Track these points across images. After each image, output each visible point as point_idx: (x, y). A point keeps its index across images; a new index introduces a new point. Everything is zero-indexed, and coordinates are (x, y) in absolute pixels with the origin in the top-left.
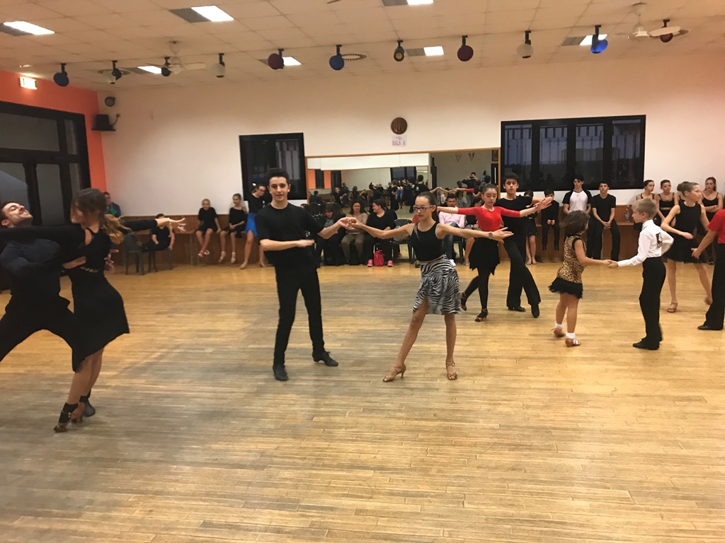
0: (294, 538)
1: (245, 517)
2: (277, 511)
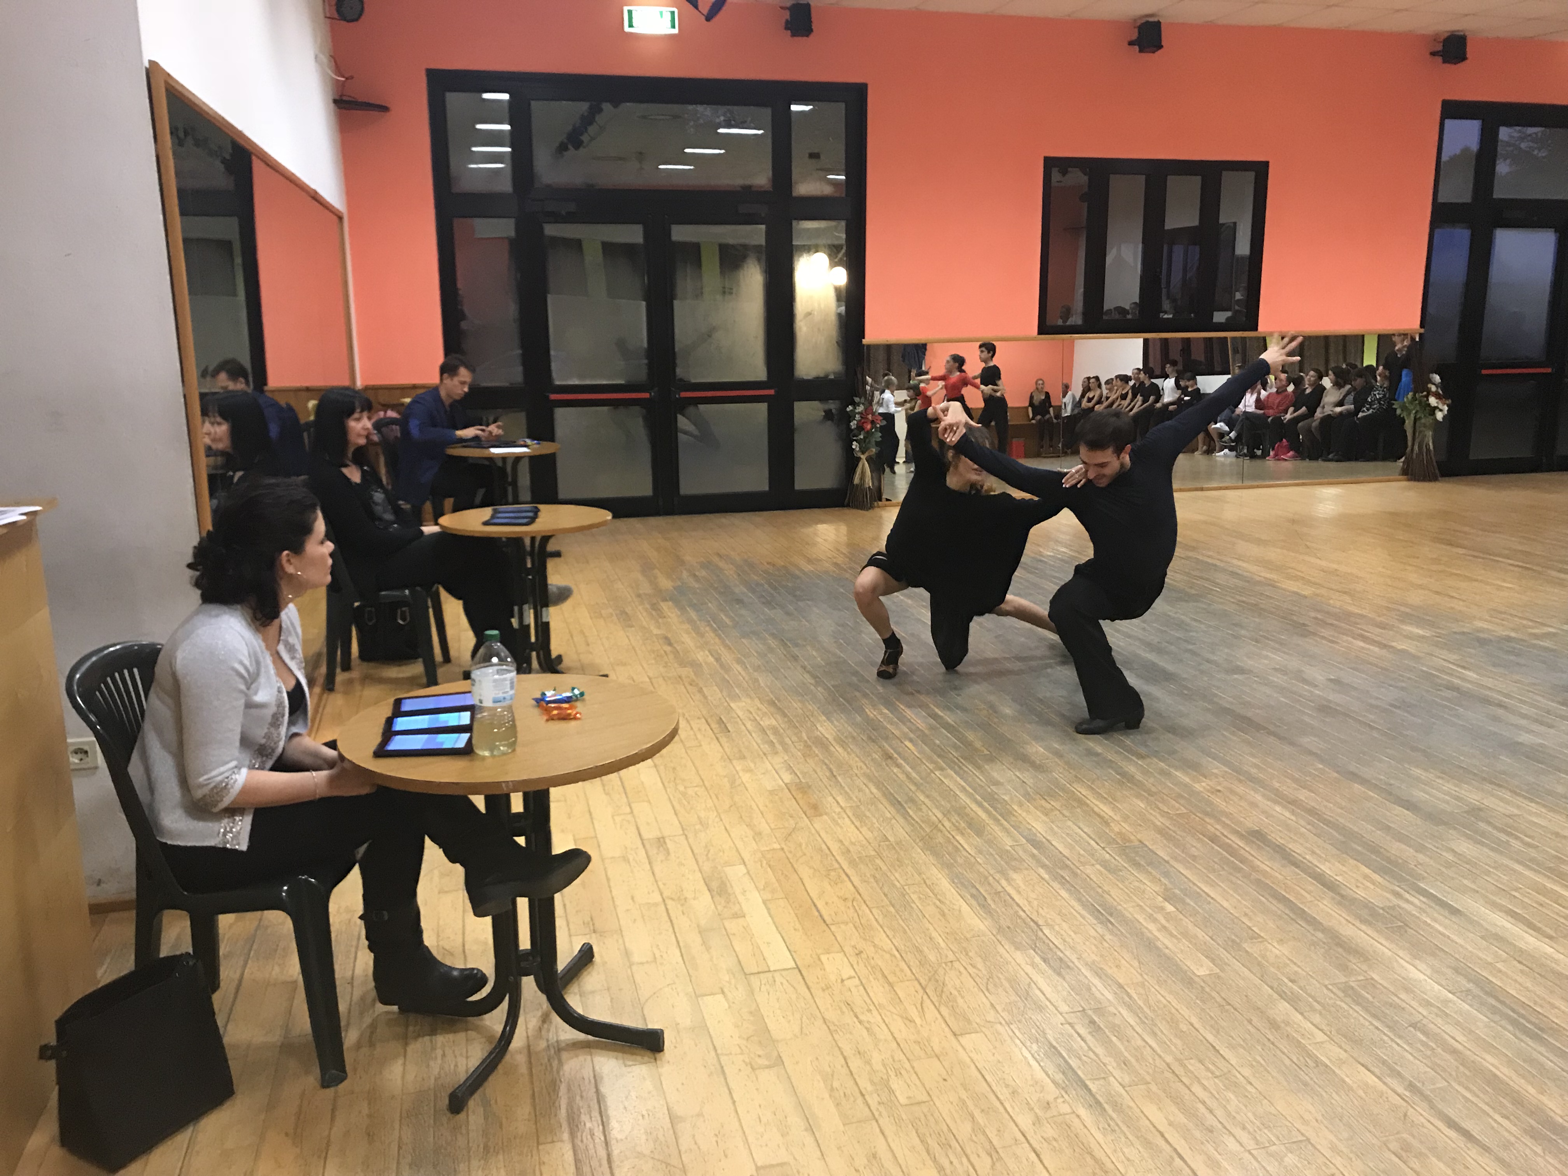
0: (1340, 904)
1: (1313, 852)
2: (1367, 871)
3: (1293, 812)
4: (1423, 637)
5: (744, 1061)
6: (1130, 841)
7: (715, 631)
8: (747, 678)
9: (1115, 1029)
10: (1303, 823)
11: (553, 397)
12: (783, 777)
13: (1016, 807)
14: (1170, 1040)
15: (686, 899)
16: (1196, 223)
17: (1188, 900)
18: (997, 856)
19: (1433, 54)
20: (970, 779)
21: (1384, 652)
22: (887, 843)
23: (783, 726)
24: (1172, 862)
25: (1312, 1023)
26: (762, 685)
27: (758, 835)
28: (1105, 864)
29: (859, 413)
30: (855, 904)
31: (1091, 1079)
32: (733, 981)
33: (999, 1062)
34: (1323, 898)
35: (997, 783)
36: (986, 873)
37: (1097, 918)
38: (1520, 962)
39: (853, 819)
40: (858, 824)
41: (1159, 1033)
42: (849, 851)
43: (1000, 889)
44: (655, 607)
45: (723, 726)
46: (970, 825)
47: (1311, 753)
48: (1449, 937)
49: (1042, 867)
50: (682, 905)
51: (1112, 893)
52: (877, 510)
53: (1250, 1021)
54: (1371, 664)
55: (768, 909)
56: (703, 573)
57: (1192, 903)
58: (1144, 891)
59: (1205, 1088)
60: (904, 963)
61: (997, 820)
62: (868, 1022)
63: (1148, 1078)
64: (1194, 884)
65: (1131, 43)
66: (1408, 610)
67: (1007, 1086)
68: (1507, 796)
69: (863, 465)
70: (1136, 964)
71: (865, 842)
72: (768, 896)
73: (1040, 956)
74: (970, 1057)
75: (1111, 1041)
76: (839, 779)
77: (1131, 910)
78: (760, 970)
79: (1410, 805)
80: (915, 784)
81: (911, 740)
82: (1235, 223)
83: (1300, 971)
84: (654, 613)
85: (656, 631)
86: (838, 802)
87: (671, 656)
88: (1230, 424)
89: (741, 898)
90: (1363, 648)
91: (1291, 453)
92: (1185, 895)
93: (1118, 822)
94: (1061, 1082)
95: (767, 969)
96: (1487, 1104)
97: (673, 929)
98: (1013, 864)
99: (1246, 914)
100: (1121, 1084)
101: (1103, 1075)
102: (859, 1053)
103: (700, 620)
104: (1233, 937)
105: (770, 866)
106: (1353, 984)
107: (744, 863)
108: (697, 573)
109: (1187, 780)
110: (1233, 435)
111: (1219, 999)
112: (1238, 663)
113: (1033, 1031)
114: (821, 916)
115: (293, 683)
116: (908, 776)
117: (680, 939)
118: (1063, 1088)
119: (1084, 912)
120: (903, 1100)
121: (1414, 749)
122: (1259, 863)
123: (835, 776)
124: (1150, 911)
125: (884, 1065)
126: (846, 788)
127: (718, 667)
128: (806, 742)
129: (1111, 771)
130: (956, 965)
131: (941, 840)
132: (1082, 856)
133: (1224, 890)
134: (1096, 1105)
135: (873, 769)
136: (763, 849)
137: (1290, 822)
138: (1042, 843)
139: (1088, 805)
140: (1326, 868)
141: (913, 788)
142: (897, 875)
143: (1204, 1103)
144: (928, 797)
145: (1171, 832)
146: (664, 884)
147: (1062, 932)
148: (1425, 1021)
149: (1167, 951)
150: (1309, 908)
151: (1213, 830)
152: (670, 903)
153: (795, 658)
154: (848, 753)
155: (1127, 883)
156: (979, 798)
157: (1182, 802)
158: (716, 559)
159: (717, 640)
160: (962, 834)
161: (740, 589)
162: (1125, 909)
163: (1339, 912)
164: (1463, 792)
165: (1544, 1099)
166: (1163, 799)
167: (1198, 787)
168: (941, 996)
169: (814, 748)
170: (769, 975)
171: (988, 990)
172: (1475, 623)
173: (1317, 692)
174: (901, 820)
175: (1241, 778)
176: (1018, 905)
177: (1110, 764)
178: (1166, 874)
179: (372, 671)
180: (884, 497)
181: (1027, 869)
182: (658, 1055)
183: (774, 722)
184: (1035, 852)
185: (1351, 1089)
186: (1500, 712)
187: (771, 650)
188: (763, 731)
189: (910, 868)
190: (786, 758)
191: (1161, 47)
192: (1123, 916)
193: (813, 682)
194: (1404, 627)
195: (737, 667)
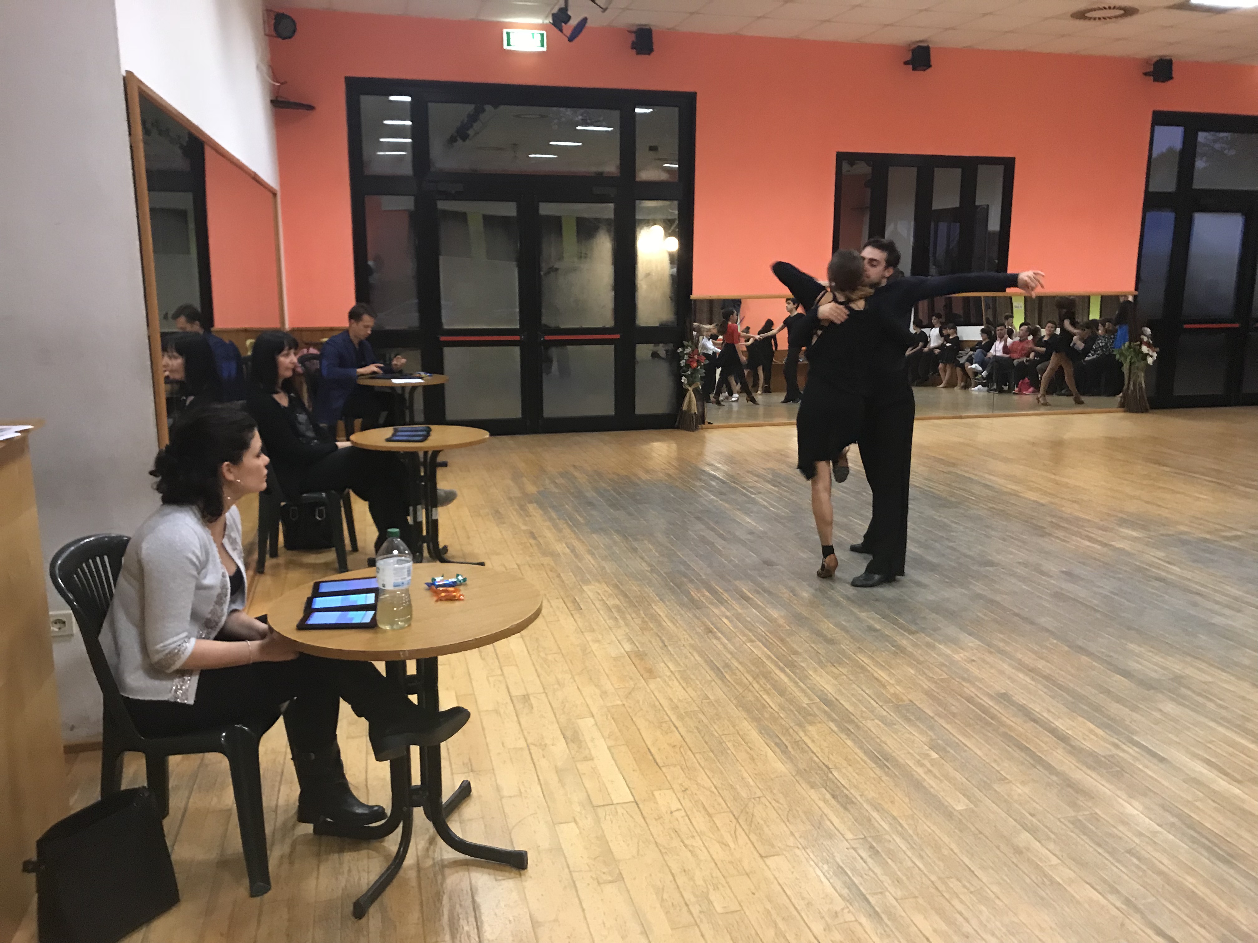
3: (1033, 679)
4: (1136, 538)
5: (592, 877)
6: (902, 700)
7: (571, 528)
8: (596, 566)
9: (890, 852)
10: (1040, 686)
11: (443, 338)
12: (625, 647)
13: (811, 672)
14: (934, 862)
15: (546, 745)
16: (957, 205)
17: (948, 749)
18: (796, 712)
19: (1146, 74)
20: (775, 650)
21: (1105, 550)
22: (708, 701)
23: (625, 605)
24: (936, 718)
25: (1047, 849)
26: (608, 571)
27: (604, 694)
28: (883, 719)
29: (686, 354)
30: (682, 750)
31: (870, 894)
32: (583, 812)
33: (797, 879)
34: (1057, 748)
35: (796, 653)
36: (787, 725)
37: (876, 763)
38: (1214, 801)
39: (682, 682)
40: (684, 685)
41: (926, 857)
42: (677, 707)
43: (798, 738)
44: (522, 507)
45: (576, 604)
46: (774, 687)
47: (1047, 630)
48: (1156, 780)
49: (832, 721)
50: (543, 750)
51: (888, 742)
52: (700, 430)
53: (998, 848)
54: (1095, 559)
55: (612, 754)
56: (560, 481)
57: (952, 751)
58: (913, 742)
59: (962, 902)
60: (720, 798)
61: (796, 683)
62: (693, 846)
63: (917, 894)
64: (954, 736)
65: (906, 63)
66: (1124, 516)
67: (803, 899)
68: (1203, 666)
69: (690, 395)
70: (907, 800)
71: (690, 700)
72: (611, 743)
73: (830, 793)
74: (774, 875)
75: (887, 863)
76: (670, 648)
77: (903, 756)
78: (605, 803)
79: (1127, 674)
80: (731, 653)
81: (727, 617)
82: (988, 206)
83: (1037, 806)
84: (522, 512)
85: (524, 528)
86: (669, 668)
87: (535, 548)
88: (983, 364)
89: (590, 744)
90: (1088, 546)
91: (1031, 389)
92: (947, 744)
93: (893, 685)
94: (846, 895)
95: (610, 802)
96: (1188, 916)
97: (536, 770)
98: (809, 718)
99: (995, 761)
100: (895, 898)
101: (880, 890)
102: (684, 871)
103: (559, 519)
104: (985, 779)
105: (613, 718)
106: (1080, 818)
107: (593, 716)
108: (557, 481)
109: (949, 652)
110: (984, 374)
111: (973, 829)
112: (990, 558)
113: (825, 854)
114: (654, 759)
115: (234, 569)
116: (725, 647)
117: (540, 777)
118: (848, 901)
119: (865, 758)
120: (719, 909)
121: (1129, 628)
122: (1005, 719)
123: (666, 646)
124: (918, 757)
125: (705, 881)
126: (675, 656)
127: (573, 556)
128: (643, 618)
129: (887, 644)
130: (763, 800)
131: (751, 698)
132: (864, 712)
133: (977, 740)
134: (875, 915)
135: (697, 641)
136: (609, 704)
137: (1030, 686)
138: (832, 701)
139: (869, 671)
140: (1058, 724)
141: (729, 656)
142: (715, 727)
143: (961, 914)
144: (740, 663)
145: (935, 694)
146: (529, 733)
147: (848, 774)
148: (1138, 849)
149: (932, 790)
150: (1045, 756)
151: (968, 692)
152: (532, 747)
153: (635, 550)
154: (677, 627)
155: (899, 734)
156: (781, 665)
157: (944, 669)
158: (572, 470)
159: (573, 535)
160: (768, 694)
161: (590, 494)
162: (898, 755)
163: (1070, 760)
164: (1168, 663)
165: (1234, 912)
166: (929, 666)
167: (957, 657)
168: (751, 826)
169: (650, 623)
170: (613, 807)
171: (788, 821)
172: (1178, 527)
173: (1053, 582)
174: (719, 682)
175: (992, 650)
176: (813, 752)
177: (886, 638)
178: (932, 728)
179: (294, 558)
180: (707, 420)
181: (820, 722)
182: (522, 872)
183: (618, 602)
184: (826, 708)
185: (1078, 902)
186: (1198, 598)
187: (616, 543)
188: (609, 609)
189: (726, 721)
190: (628, 631)
191: (929, 66)
192: (897, 761)
193: (649, 569)
194: (1121, 530)
195: (589, 557)
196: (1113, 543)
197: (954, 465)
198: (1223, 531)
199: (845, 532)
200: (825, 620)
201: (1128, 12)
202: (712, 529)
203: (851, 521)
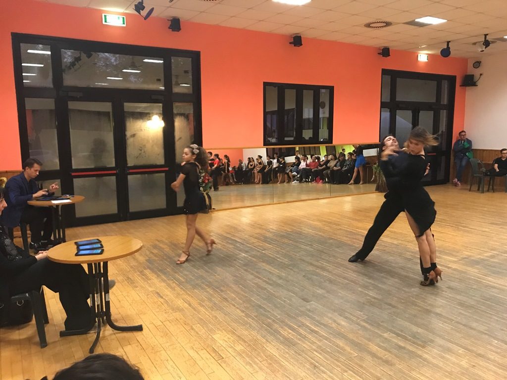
4: (455, 261)
7: (179, 286)
8: (211, 316)
11: (73, 174)
19: (379, 54)
20: (363, 376)
26: (221, 320)
44: (142, 273)
45: (217, 354)
47: (483, 333)
52: (210, 213)
56: (155, 251)
65: (290, 43)
81: (316, 351)
84: (143, 277)
85: (150, 289)
87: (165, 305)
91: (321, 181)
103: (168, 280)
108: (153, 251)
127: (192, 310)
154: (292, 365)
158: (157, 243)
159: (183, 292)
183: (242, 348)
187: (211, 295)
188: (240, 355)
193: (243, 315)
194: (443, 257)
195: (202, 309)
196: (450, 266)
197: (339, 225)
198: (484, 253)
199: (326, 272)
200: (370, 343)
201: (388, 24)
202: (259, 278)
203: (323, 264)
